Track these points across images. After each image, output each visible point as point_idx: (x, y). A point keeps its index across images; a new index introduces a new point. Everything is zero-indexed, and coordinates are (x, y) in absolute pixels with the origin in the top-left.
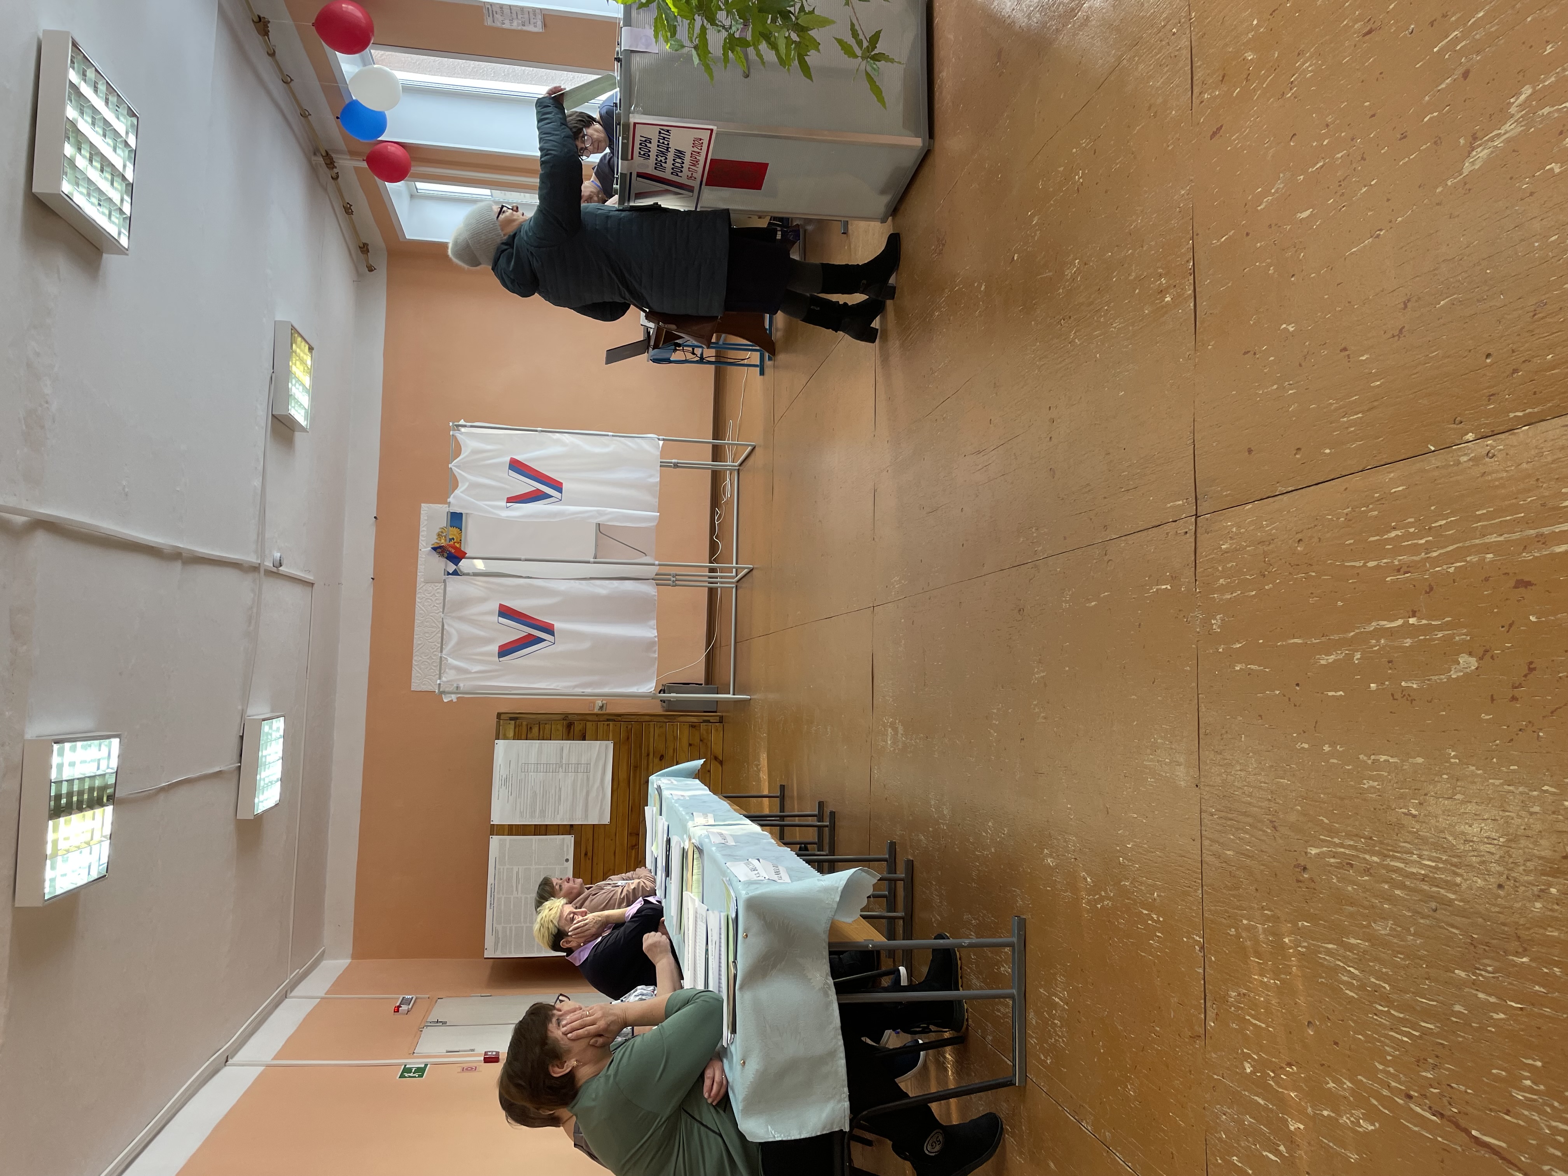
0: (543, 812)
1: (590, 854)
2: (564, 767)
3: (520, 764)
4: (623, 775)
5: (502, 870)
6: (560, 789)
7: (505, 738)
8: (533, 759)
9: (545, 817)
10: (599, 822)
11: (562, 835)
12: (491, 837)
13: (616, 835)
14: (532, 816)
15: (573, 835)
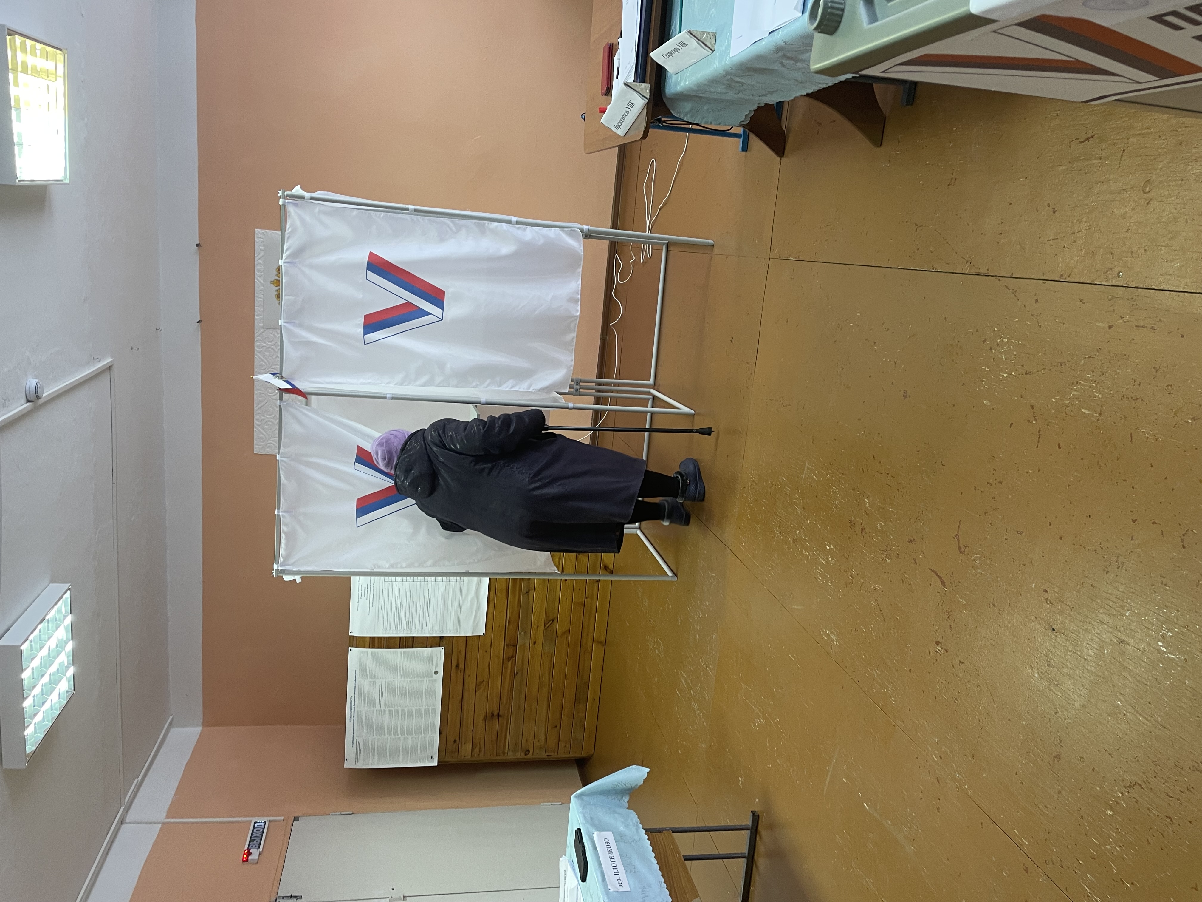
0: (409, 625)
1: (462, 666)
4: (500, 585)
5: (363, 683)
6: (429, 600)
9: (411, 629)
10: (472, 634)
11: (431, 647)
12: (350, 648)
13: (491, 646)
14: (397, 628)
15: (444, 648)
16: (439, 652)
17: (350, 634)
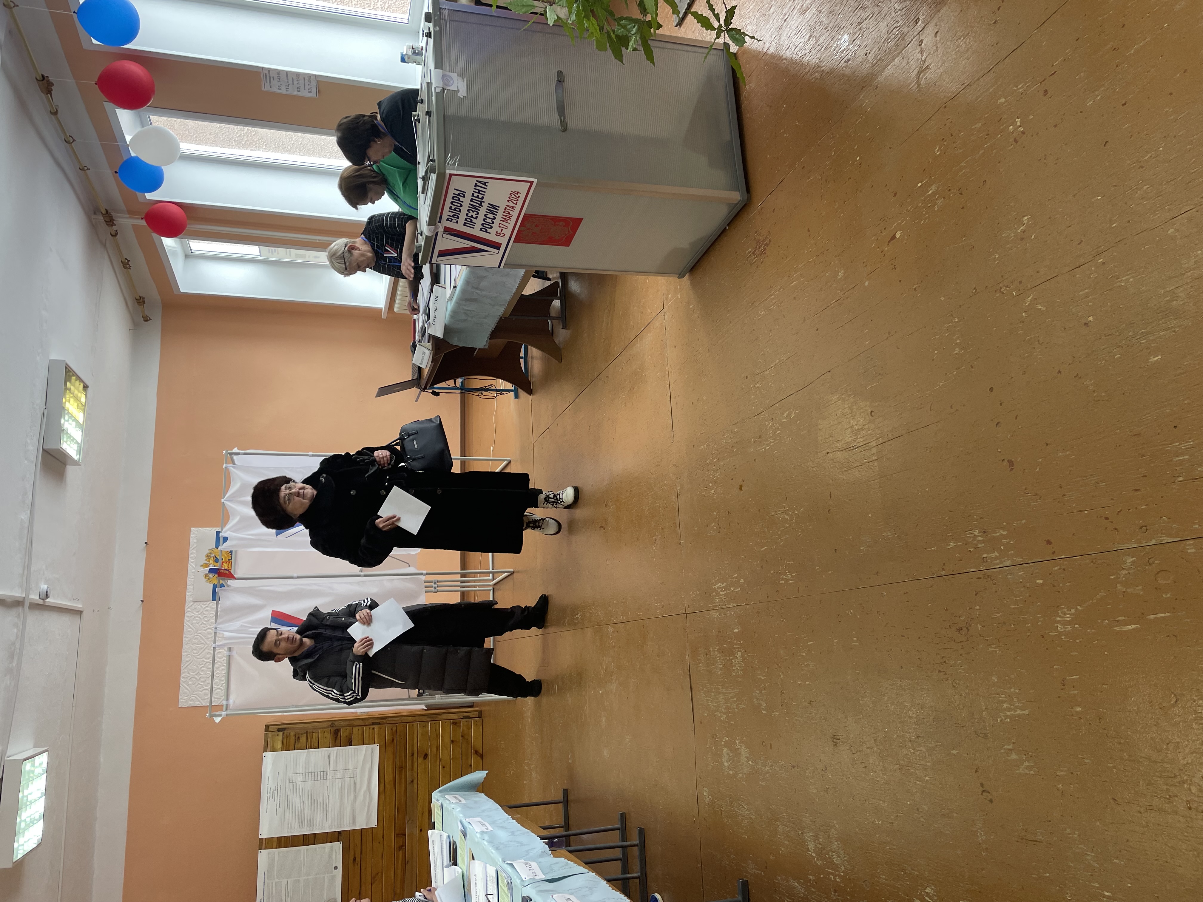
0: (311, 822)
1: (358, 859)
2: (331, 774)
3: (288, 774)
4: (388, 777)
5: (270, 884)
6: (328, 797)
7: (274, 750)
8: (301, 769)
9: (313, 826)
10: (366, 826)
11: (331, 842)
12: (259, 851)
13: (383, 837)
14: (301, 826)
15: (342, 842)
16: (338, 847)
17: (260, 837)
